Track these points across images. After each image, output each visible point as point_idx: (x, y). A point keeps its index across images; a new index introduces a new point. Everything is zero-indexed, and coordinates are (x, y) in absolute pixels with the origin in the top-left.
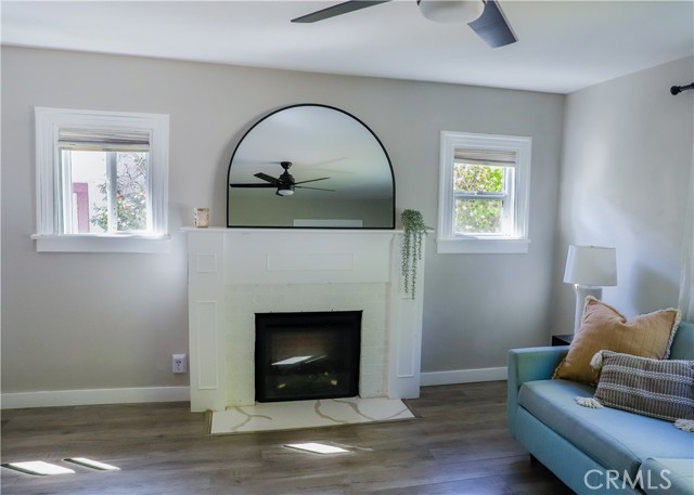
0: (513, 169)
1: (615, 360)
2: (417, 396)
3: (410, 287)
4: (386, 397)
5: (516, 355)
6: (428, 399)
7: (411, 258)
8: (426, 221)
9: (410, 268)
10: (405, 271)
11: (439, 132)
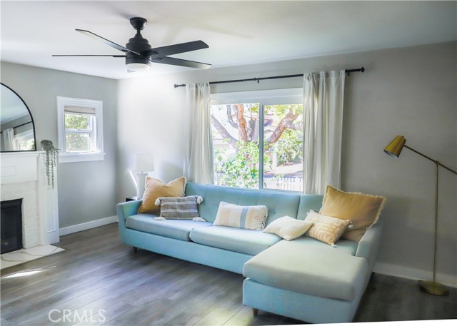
0: (95, 118)
1: (165, 200)
2: (58, 241)
3: (51, 182)
4: (40, 245)
5: (122, 206)
6: (65, 241)
7: (50, 166)
8: (54, 145)
9: (50, 171)
10: (48, 173)
11: (56, 97)
